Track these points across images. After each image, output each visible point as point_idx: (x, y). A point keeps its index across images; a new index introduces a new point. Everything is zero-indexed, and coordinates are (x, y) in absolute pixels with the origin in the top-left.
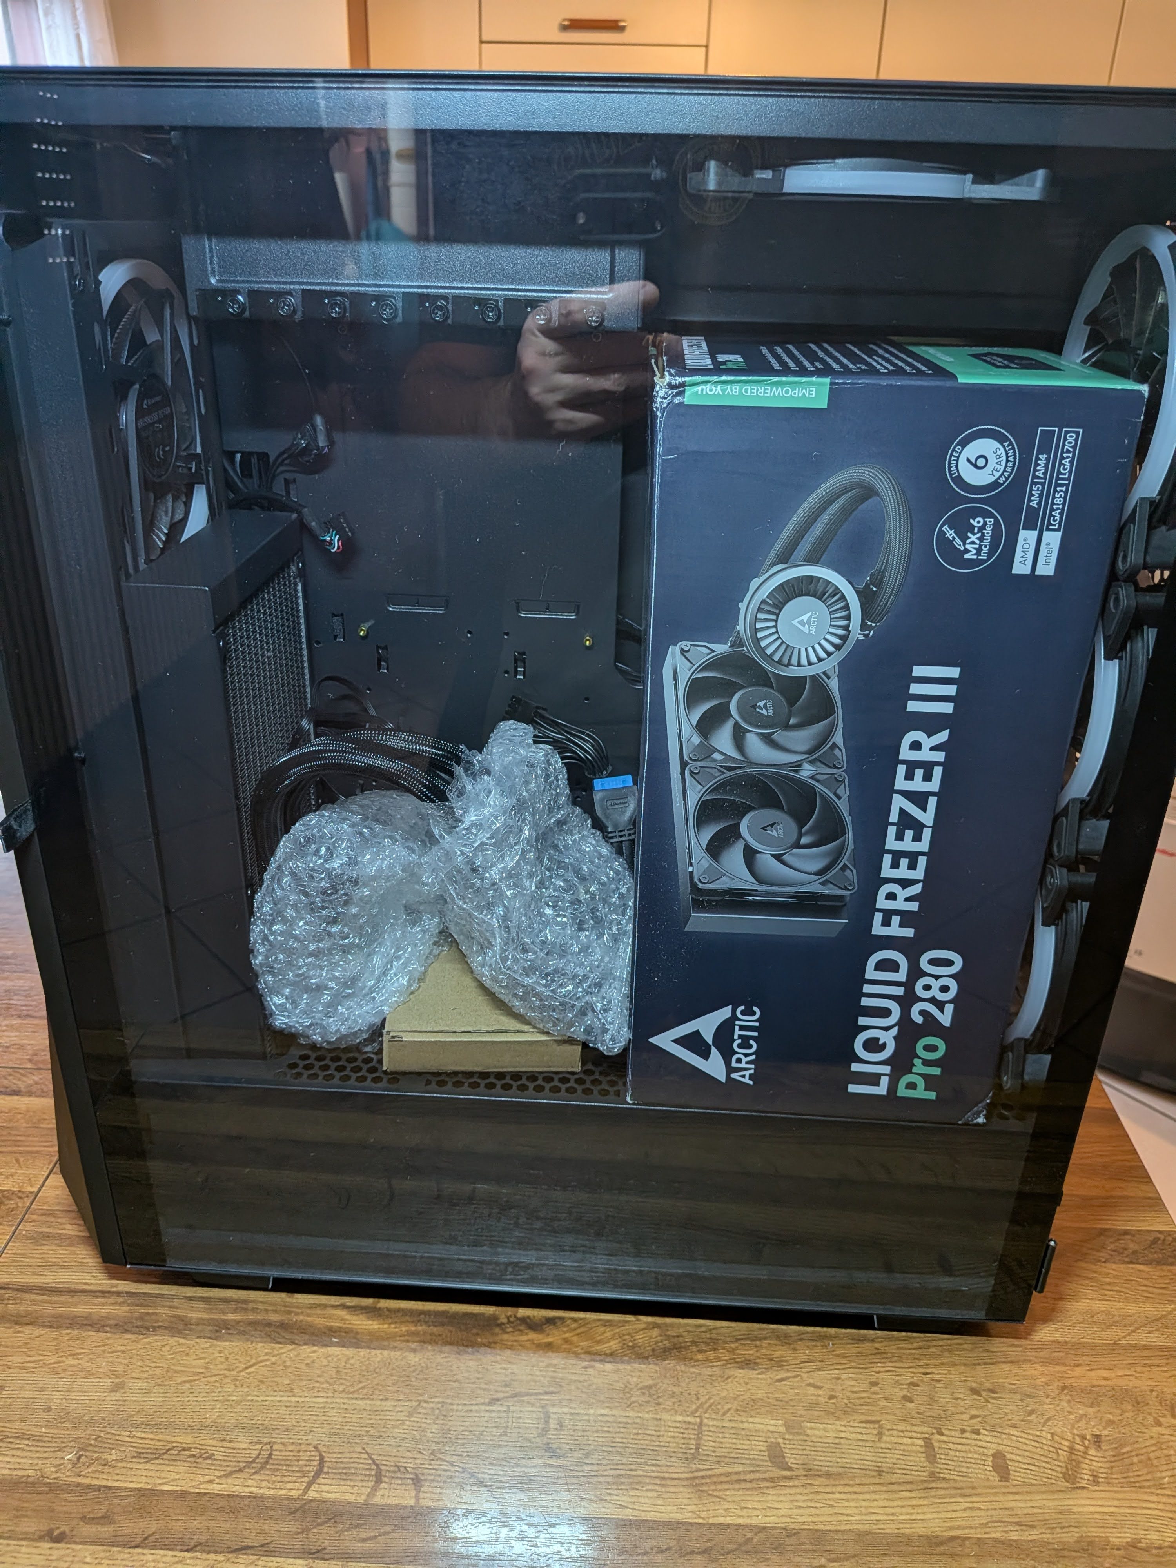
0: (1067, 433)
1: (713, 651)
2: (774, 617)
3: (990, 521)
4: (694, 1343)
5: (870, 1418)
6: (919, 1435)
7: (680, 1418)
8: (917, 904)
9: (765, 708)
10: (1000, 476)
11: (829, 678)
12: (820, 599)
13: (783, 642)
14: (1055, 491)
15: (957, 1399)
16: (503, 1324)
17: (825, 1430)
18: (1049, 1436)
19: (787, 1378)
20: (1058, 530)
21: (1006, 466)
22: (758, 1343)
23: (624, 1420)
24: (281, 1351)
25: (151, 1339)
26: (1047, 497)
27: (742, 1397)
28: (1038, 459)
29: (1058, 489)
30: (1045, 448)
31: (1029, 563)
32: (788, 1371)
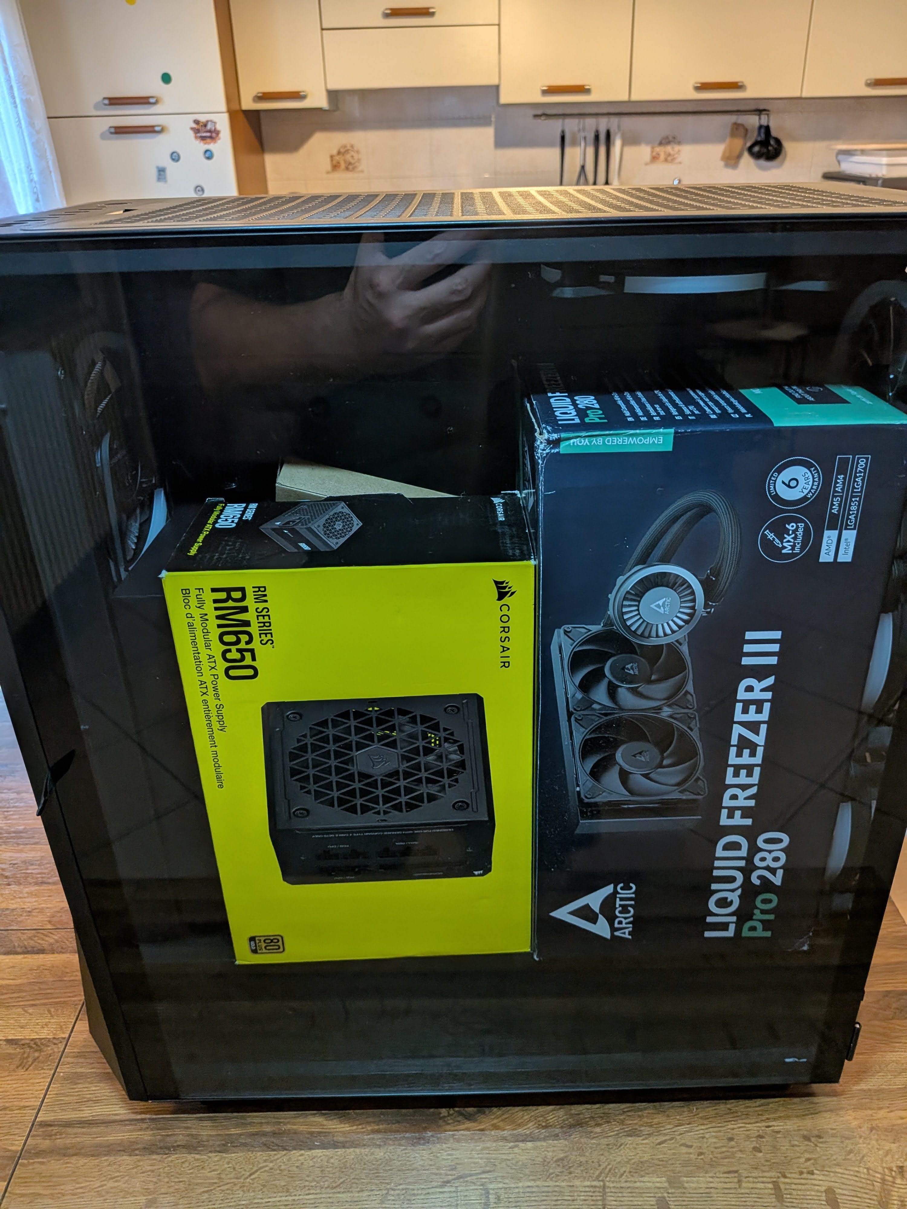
0: (859, 458)
1: (590, 631)
2: (637, 603)
3: (801, 525)
4: (592, 1118)
5: (731, 1169)
6: (769, 1180)
7: (588, 1183)
8: (754, 801)
9: (632, 669)
10: (809, 493)
11: (680, 644)
12: (672, 588)
13: (644, 621)
14: (851, 501)
15: (793, 1146)
16: (445, 1117)
17: (698, 1182)
18: (865, 1170)
19: (665, 1141)
20: (854, 529)
21: (813, 485)
22: (640, 1113)
23: (546, 1189)
24: (276, 1157)
25: (174, 1157)
26: (845, 506)
27: (633, 1161)
28: (837, 478)
29: (853, 499)
30: (842, 470)
31: (832, 554)
32: (666, 1135)
